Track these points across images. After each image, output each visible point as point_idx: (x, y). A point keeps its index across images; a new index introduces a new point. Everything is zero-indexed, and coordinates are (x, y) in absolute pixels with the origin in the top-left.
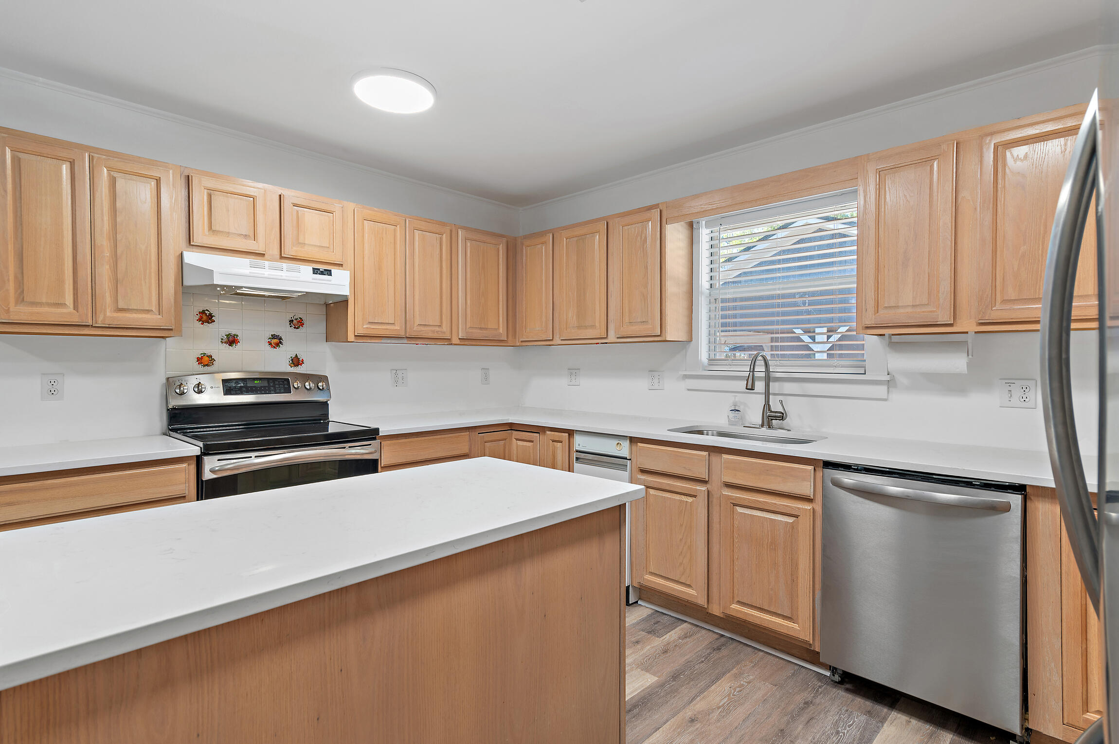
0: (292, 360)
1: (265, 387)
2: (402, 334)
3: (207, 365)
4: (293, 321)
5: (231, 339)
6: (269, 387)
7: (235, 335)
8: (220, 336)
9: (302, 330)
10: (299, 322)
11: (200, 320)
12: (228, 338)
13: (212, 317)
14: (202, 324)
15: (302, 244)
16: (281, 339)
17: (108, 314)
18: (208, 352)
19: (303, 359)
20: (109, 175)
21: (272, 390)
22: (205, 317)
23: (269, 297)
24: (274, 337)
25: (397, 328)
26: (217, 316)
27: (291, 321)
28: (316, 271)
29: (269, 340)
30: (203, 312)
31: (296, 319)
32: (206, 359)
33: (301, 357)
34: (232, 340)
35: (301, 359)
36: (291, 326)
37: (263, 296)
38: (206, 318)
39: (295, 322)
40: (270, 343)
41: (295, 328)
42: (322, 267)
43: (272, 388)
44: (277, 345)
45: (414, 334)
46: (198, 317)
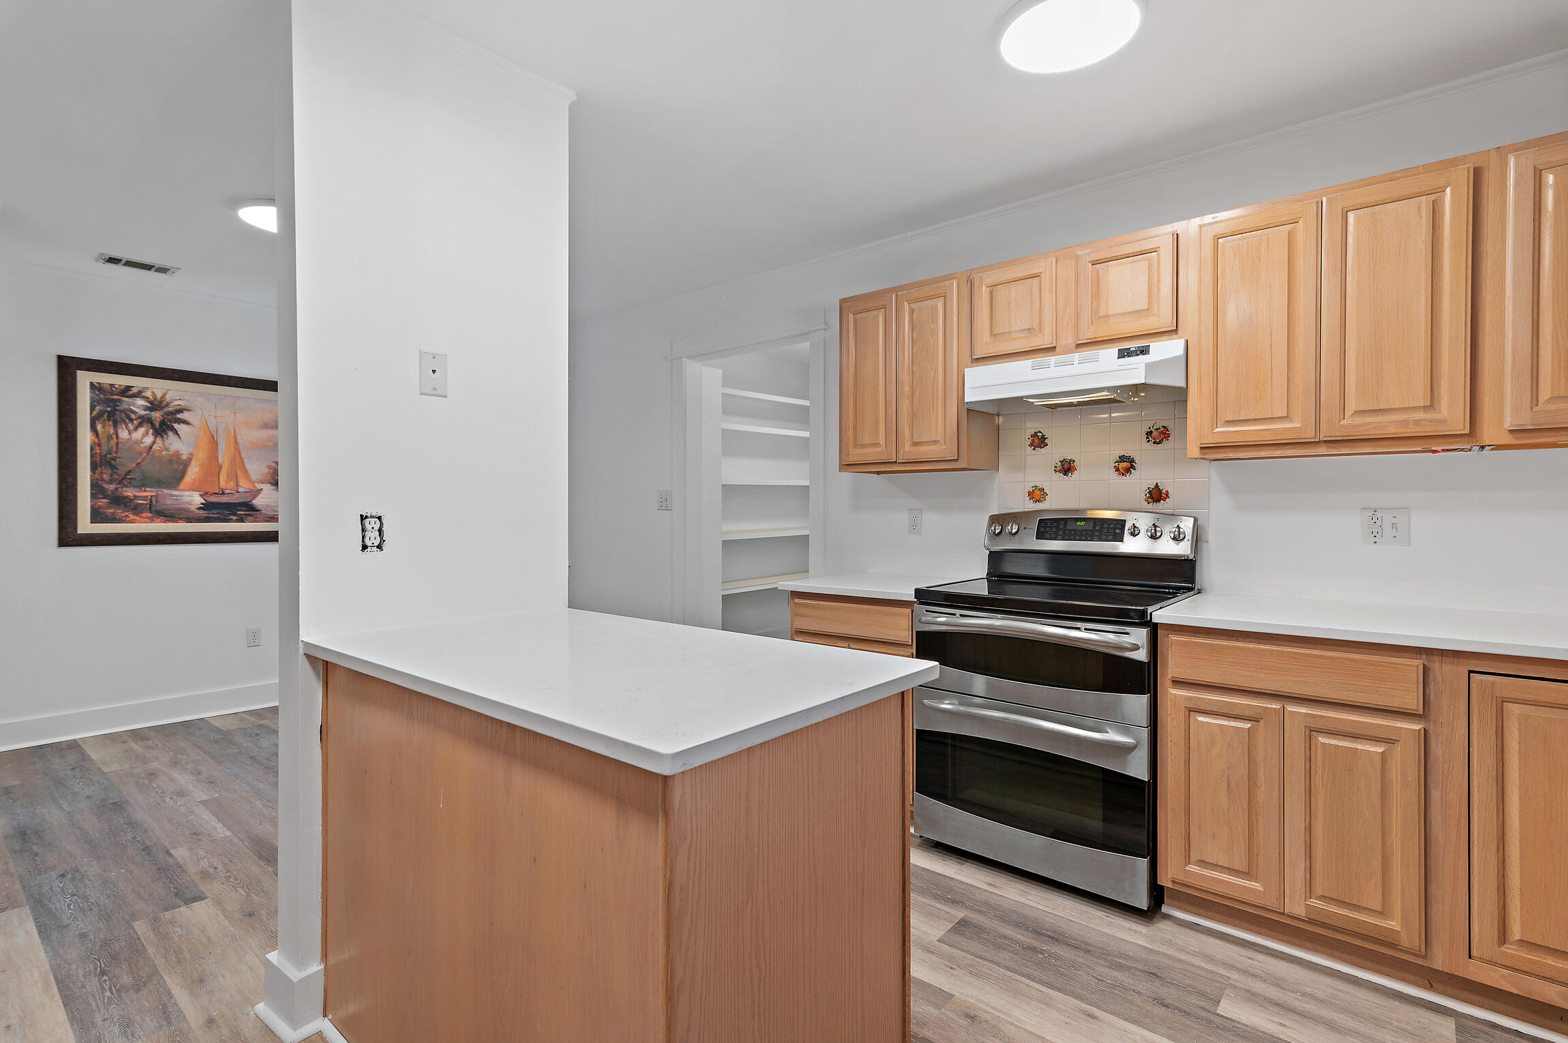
0: (1150, 492)
1: (1087, 531)
2: (1309, 435)
3: (1039, 501)
4: (1151, 432)
5: (1066, 466)
6: (1094, 530)
7: (1071, 460)
8: (1054, 464)
9: (1166, 445)
10: (1162, 432)
11: (1031, 445)
12: (1063, 465)
13: (1045, 439)
14: (1034, 449)
15: (1106, 317)
16: (1133, 461)
17: (907, 449)
18: (1040, 485)
19: (1167, 491)
20: (910, 307)
21: (1096, 536)
22: (1037, 441)
23: (1080, 404)
24: (1123, 459)
25: (1295, 426)
26: (1050, 438)
27: (1149, 434)
28: (1123, 354)
29: (1116, 464)
30: (1035, 435)
31: (1157, 429)
32: (1038, 492)
33: (1164, 489)
34: (1067, 468)
35: (1164, 491)
36: (1148, 441)
37: (1071, 405)
38: (1039, 441)
39: (1155, 433)
40: (1117, 469)
41: (1155, 443)
42: (1133, 345)
43: (1097, 533)
44: (1128, 470)
45: (1338, 434)
46: (1029, 442)
